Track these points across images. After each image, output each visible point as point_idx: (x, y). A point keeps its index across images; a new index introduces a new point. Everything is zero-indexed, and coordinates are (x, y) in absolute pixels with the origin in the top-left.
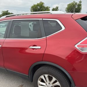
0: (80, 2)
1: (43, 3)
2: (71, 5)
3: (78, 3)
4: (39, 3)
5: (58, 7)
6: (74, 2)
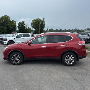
0: (44, 19)
1: (8, 17)
2: (36, 21)
3: (42, 20)
4: (4, 16)
5: (24, 22)
6: (38, 18)
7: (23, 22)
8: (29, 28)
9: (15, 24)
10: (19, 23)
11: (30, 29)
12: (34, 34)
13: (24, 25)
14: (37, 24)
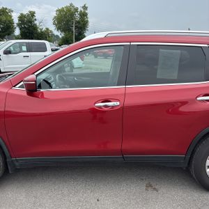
0: (85, 8)
2: (66, 13)
3: (80, 9)
5: (34, 13)
6: (71, 5)
7: (32, 14)
8: (47, 29)
9: (11, 16)
10: (22, 14)
11: (51, 32)
12: (60, 45)
13: (36, 22)
14: (68, 21)
